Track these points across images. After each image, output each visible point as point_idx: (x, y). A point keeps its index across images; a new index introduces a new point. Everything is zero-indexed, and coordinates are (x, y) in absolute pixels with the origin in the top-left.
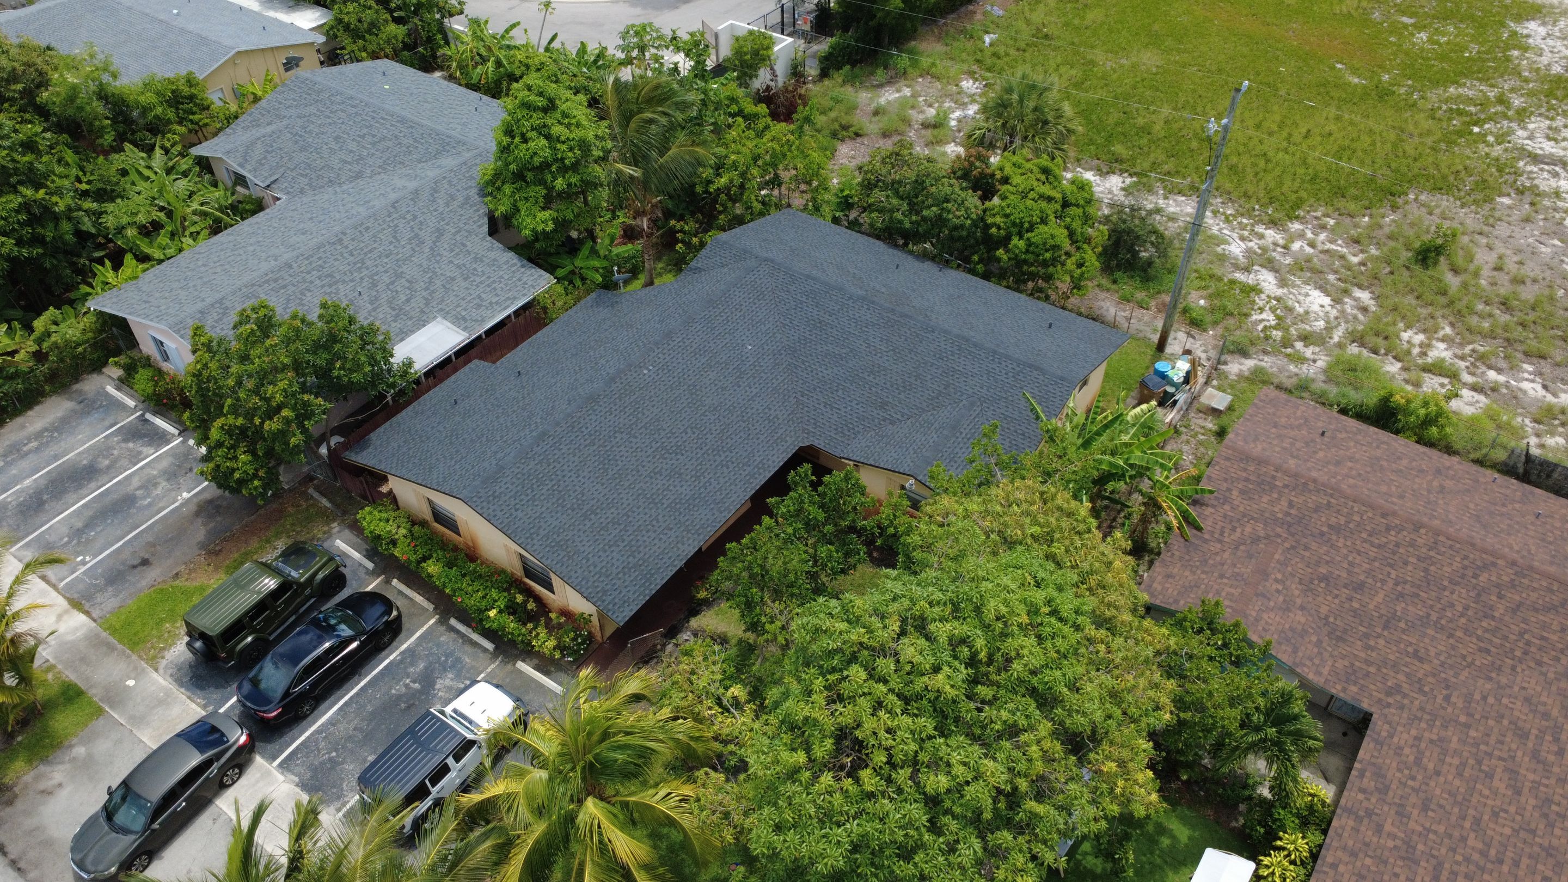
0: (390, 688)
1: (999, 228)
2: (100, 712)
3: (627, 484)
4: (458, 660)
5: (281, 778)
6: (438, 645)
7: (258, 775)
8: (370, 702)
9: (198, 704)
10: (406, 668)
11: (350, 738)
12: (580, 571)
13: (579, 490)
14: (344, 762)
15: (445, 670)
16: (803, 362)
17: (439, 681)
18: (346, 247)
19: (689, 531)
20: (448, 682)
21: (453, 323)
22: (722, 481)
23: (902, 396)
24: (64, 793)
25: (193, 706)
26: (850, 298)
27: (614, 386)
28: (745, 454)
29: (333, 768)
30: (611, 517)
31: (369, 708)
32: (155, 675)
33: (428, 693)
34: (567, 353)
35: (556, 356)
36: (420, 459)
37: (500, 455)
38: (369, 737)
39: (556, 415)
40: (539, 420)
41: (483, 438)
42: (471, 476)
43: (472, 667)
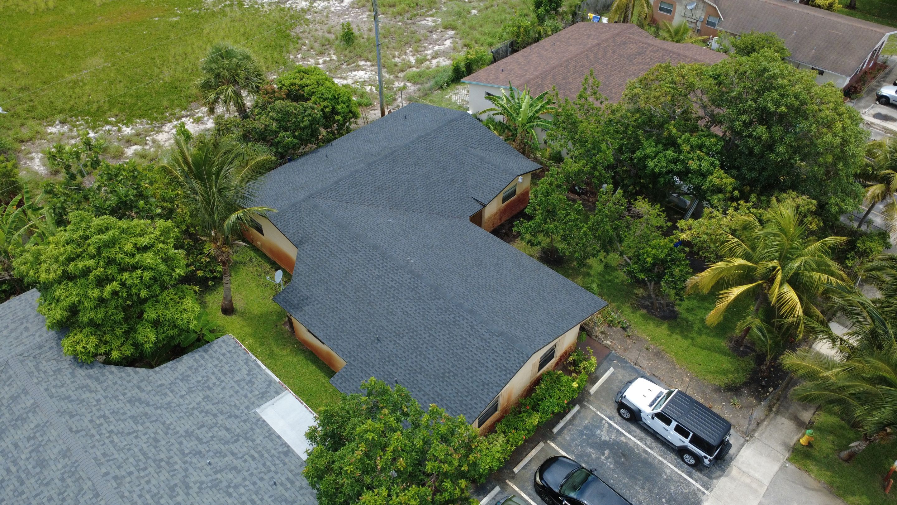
0: (609, 468)
3: (508, 284)
4: (586, 428)
6: (573, 440)
8: (620, 481)
10: (592, 460)
11: (651, 491)
14: (669, 493)
15: (594, 435)
17: (603, 438)
18: (130, 474)
20: (604, 433)
21: (268, 401)
26: (366, 170)
30: (534, 294)
31: (626, 480)
33: (613, 445)
34: (364, 310)
35: (363, 317)
36: (467, 396)
37: (487, 336)
38: (648, 479)
39: (451, 305)
40: (453, 316)
41: (459, 352)
42: (506, 352)
43: (592, 419)
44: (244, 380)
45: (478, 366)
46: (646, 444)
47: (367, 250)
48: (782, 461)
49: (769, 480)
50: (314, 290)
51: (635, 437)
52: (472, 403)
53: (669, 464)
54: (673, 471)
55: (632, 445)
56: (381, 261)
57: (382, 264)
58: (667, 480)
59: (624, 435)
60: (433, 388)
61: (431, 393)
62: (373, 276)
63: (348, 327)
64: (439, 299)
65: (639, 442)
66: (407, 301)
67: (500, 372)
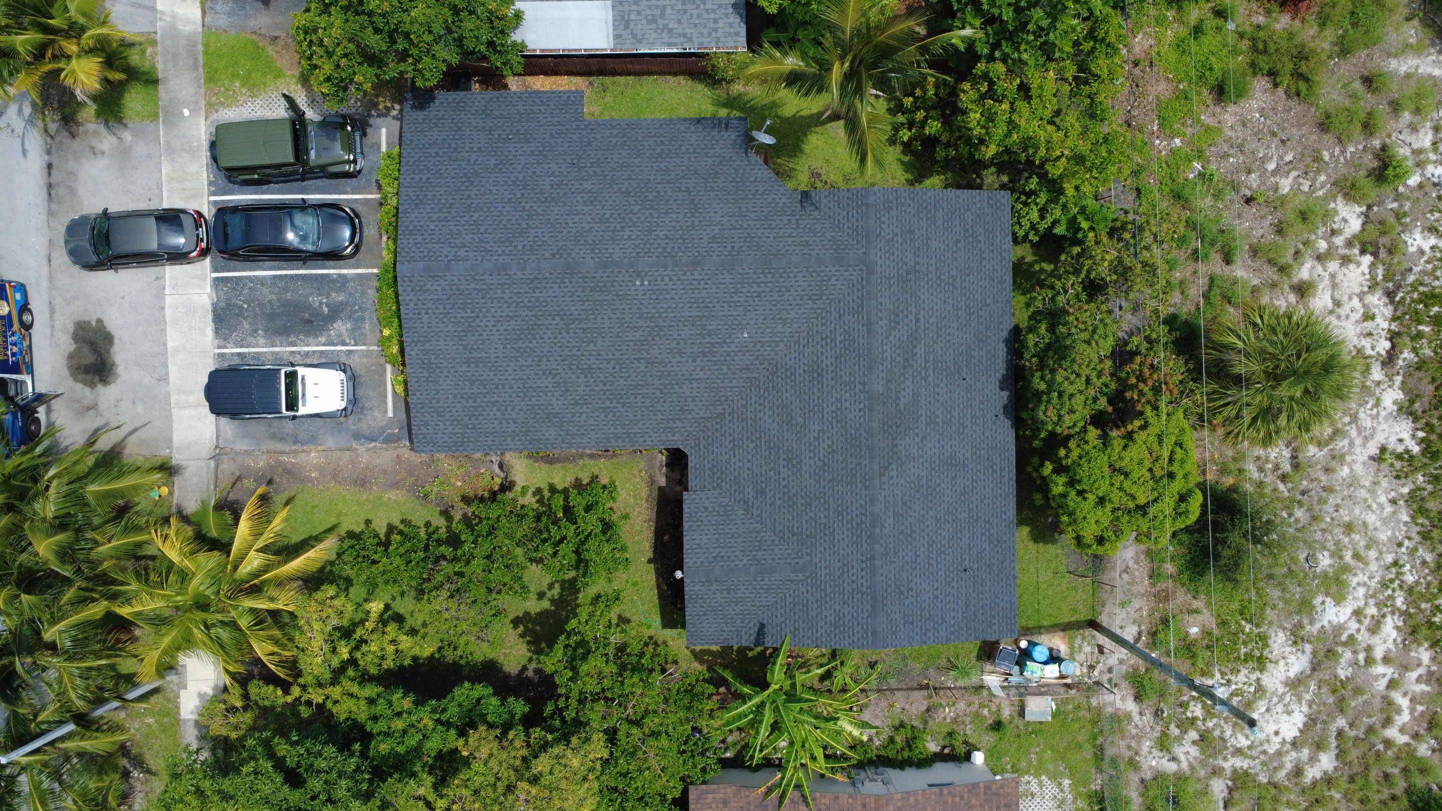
0: (311, 294)
1: (1067, 456)
2: (155, 117)
3: (522, 362)
4: (362, 319)
5: (208, 289)
6: (363, 294)
7: (199, 273)
9: (208, 177)
10: (332, 289)
11: (261, 305)
12: (424, 396)
13: (485, 337)
14: (245, 318)
15: (350, 317)
16: (767, 389)
17: (339, 322)
19: (526, 435)
20: (343, 329)
21: (614, 20)
22: (591, 421)
23: (778, 503)
24: (102, 162)
25: (205, 175)
26: (863, 384)
27: (600, 273)
28: (631, 417)
29: (237, 315)
30: (485, 377)
31: (289, 296)
32: (203, 122)
33: (326, 324)
34: (626, 183)
35: (619, 174)
36: (428, 179)
37: (462, 253)
38: (271, 317)
39: (533, 258)
40: (519, 248)
41: (476, 215)
42: (426, 251)
43: (365, 335)
44: (662, 16)
45: (443, 216)
46: (299, 353)
47: (702, 251)
48: (174, 451)
49: (174, 418)
50: (710, 160)
51: (314, 352)
52: (417, 177)
53: (265, 350)
54: (257, 346)
55: (311, 340)
56: (669, 250)
57: (665, 248)
58: (256, 331)
59: (324, 345)
60: (469, 161)
61: (467, 155)
62: (658, 225)
63: (623, 152)
64: (553, 255)
65: (307, 349)
66: (588, 227)
67: (415, 226)
